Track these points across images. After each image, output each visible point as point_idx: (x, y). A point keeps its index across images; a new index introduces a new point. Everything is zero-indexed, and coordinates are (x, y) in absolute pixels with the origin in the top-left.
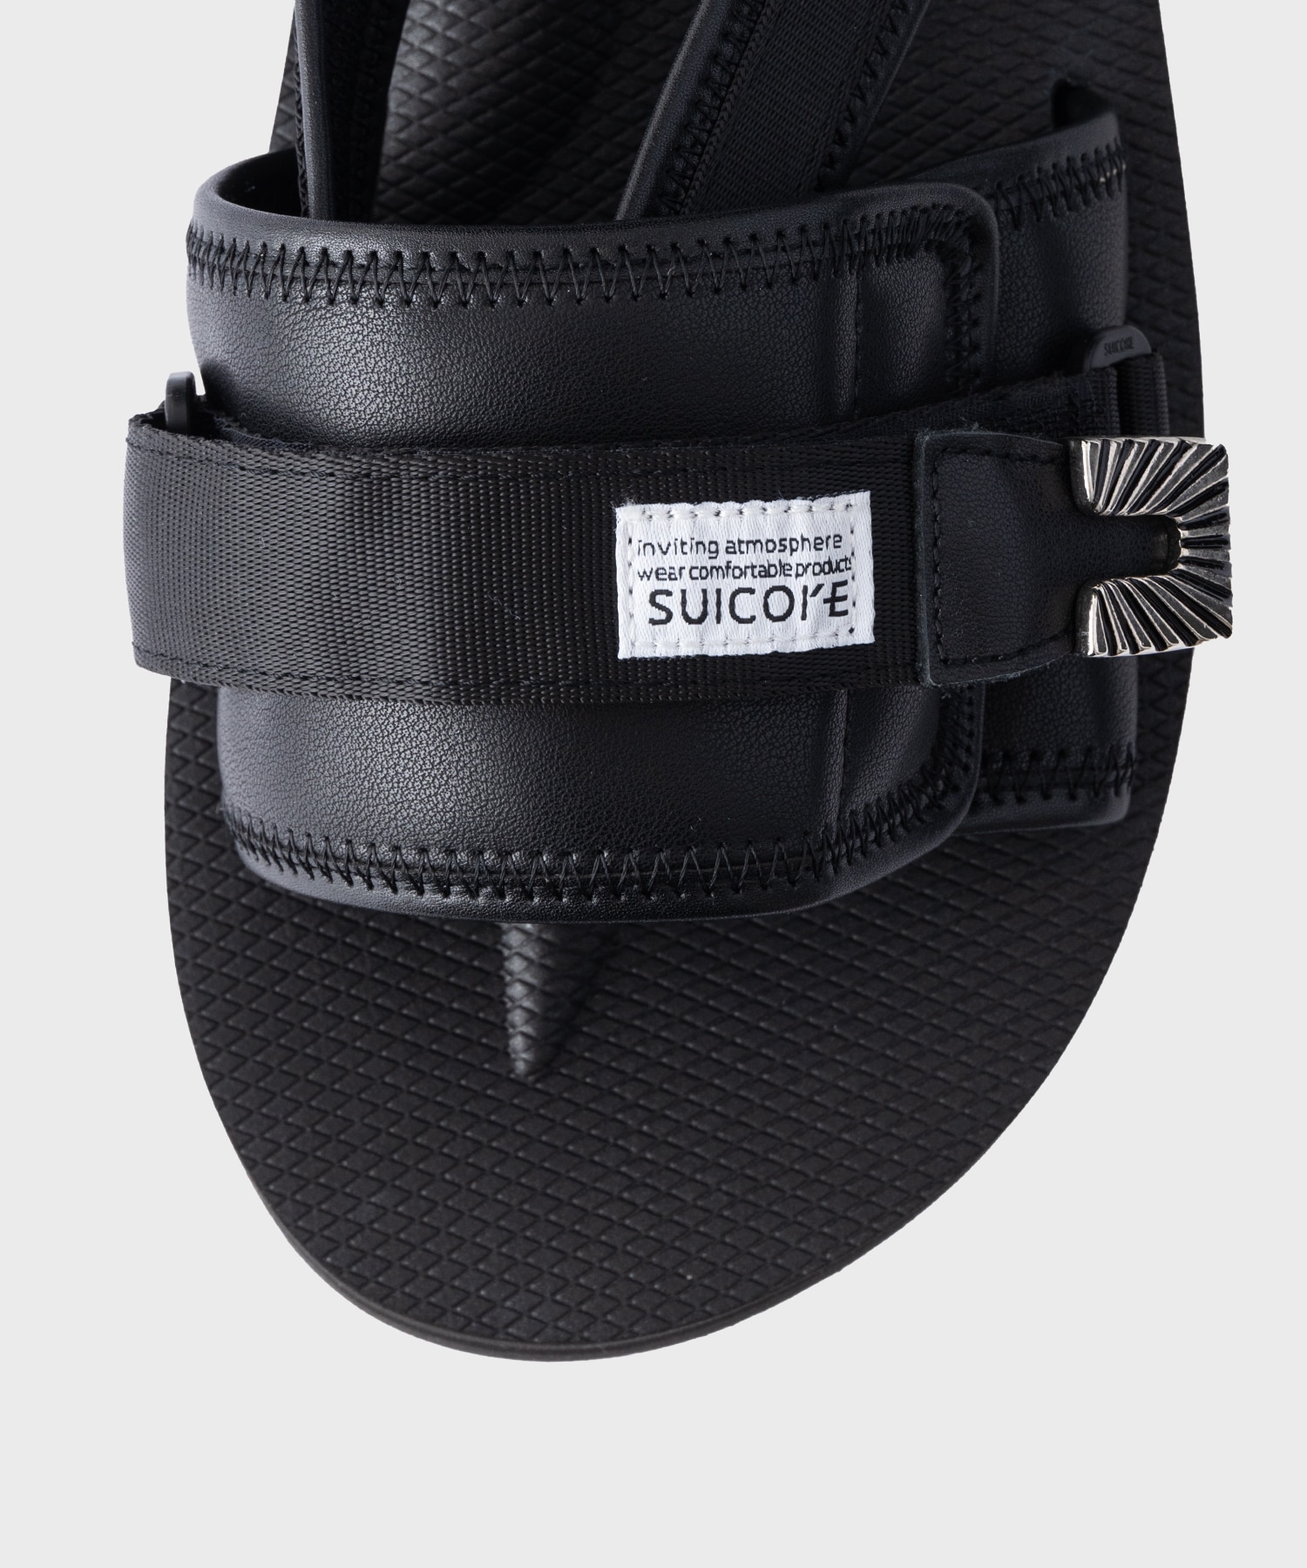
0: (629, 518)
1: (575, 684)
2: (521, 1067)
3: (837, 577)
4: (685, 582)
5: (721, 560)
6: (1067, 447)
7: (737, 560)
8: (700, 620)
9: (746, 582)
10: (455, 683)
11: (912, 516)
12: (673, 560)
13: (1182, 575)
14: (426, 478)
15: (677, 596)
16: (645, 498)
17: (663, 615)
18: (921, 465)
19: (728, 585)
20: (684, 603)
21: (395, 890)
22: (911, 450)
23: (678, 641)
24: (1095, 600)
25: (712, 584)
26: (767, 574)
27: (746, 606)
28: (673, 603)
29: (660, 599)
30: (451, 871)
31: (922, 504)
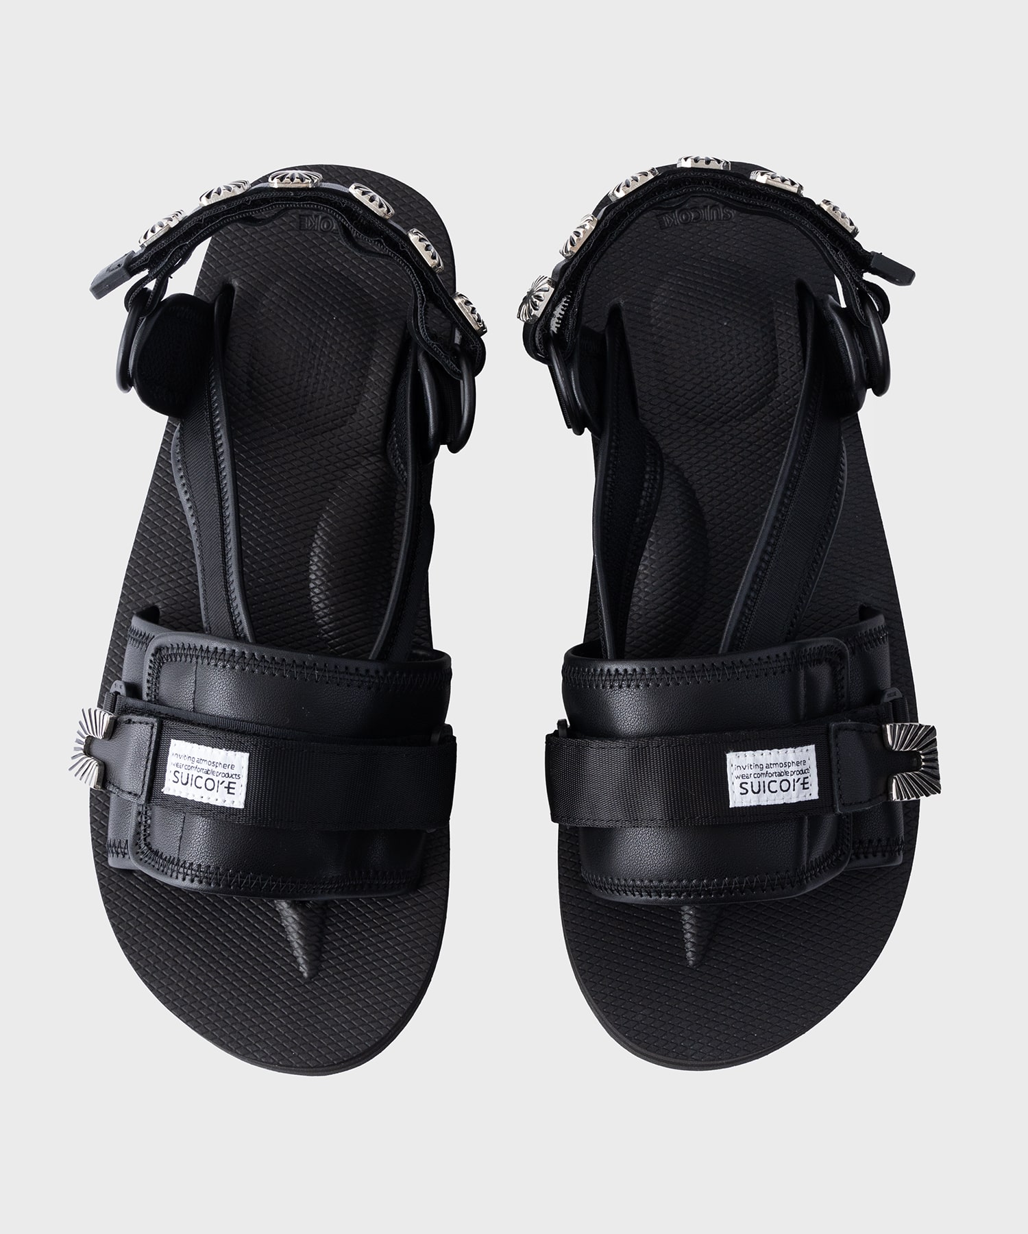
0: (731, 757)
1: (715, 817)
2: (691, 962)
3: (805, 775)
4: (752, 779)
5: (764, 771)
6: (881, 727)
7: (770, 770)
8: (758, 792)
9: (773, 778)
10: (672, 819)
11: (829, 752)
12: (748, 771)
13: (922, 771)
14: (658, 747)
15: (750, 784)
16: (737, 750)
17: (745, 791)
18: (832, 734)
19: (767, 780)
20: (752, 787)
21: (651, 897)
22: (828, 730)
23: (751, 800)
24: (894, 781)
25: (762, 779)
26: (781, 775)
27: (774, 787)
28: (748, 787)
29: (744, 786)
30: (672, 888)
31: (833, 749)
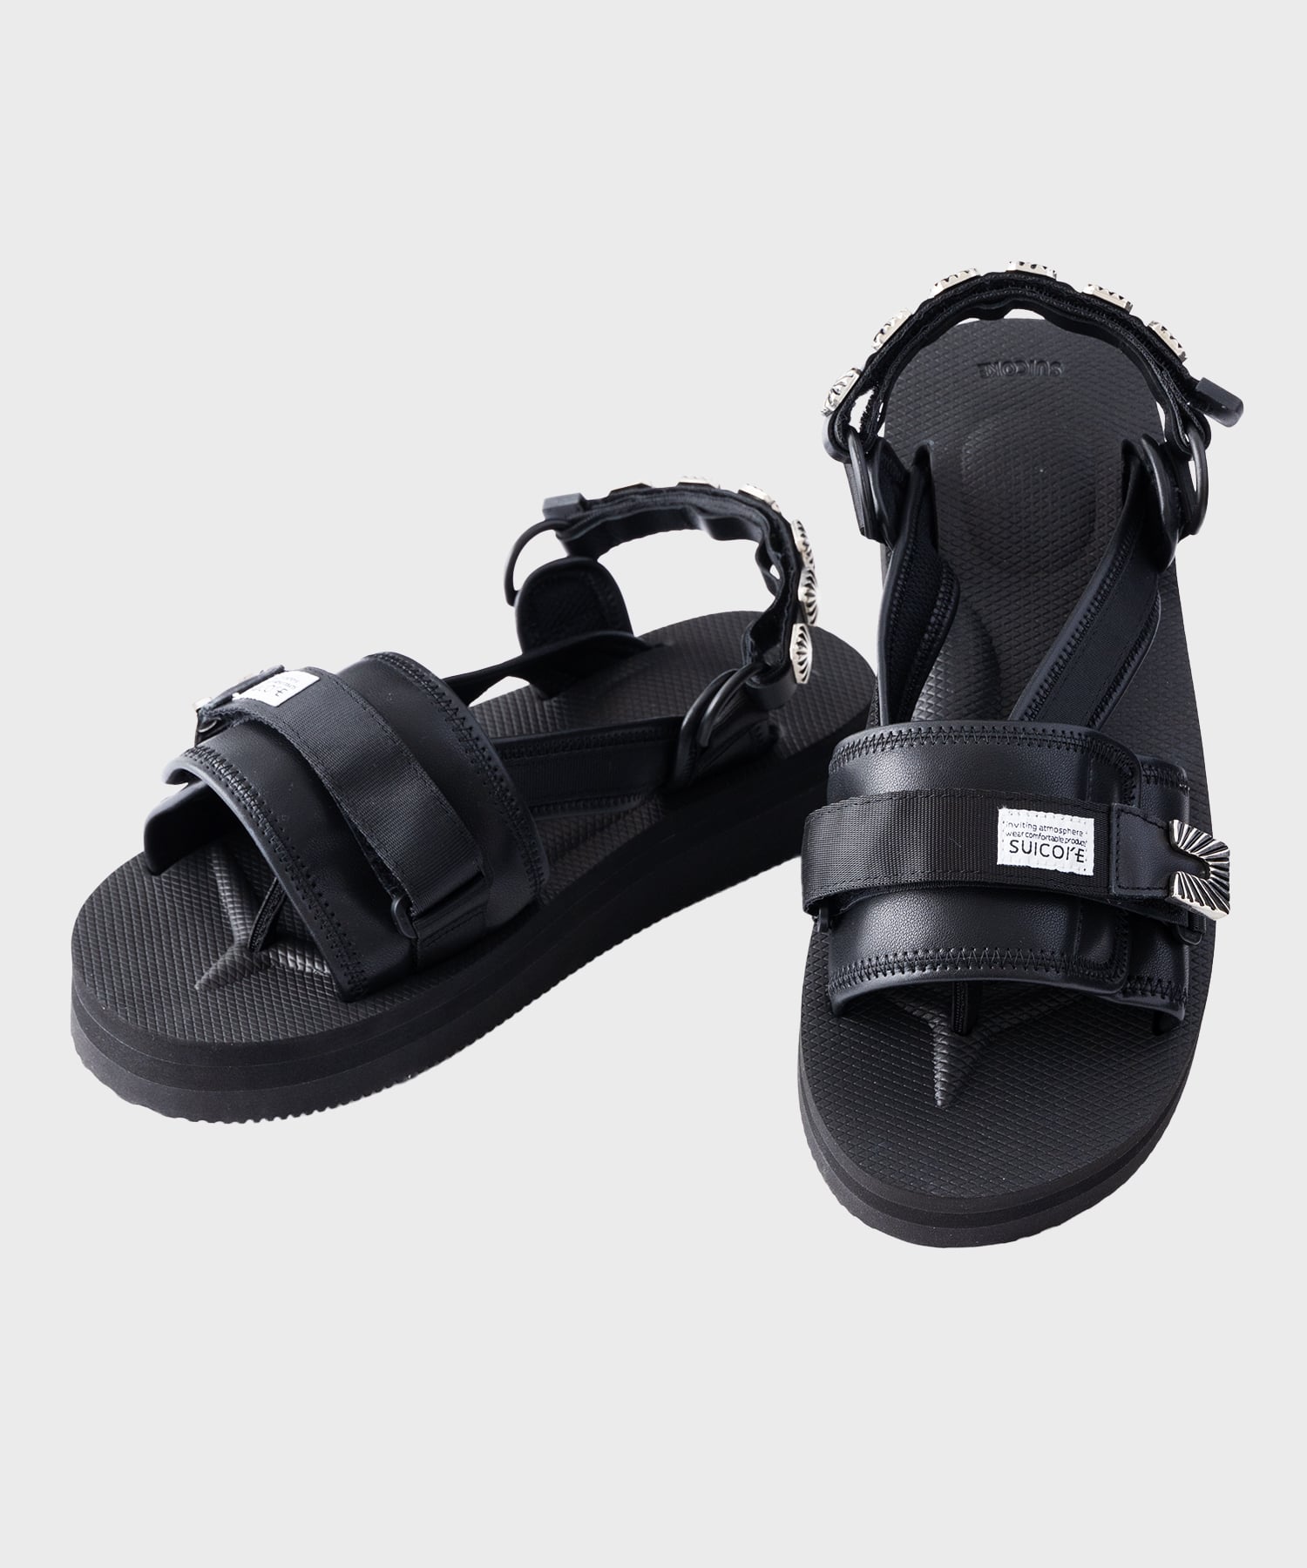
0: (1005, 815)
1: (981, 873)
2: (939, 1103)
3: (1080, 847)
4: (1023, 837)
5: (1038, 832)
6: (1168, 823)
7: (1043, 833)
8: (1029, 853)
9: (1046, 842)
10: (935, 870)
11: (1109, 832)
12: (1019, 829)
13: (1211, 883)
14: (928, 797)
15: (1021, 843)
16: (1010, 807)
17: (1015, 850)
18: (1114, 815)
19: (1040, 842)
20: (1023, 845)
21: (903, 973)
22: (1110, 809)
23: (1020, 860)
24: (1177, 876)
25: (1034, 840)
26: (1054, 840)
27: (1046, 850)
28: (1019, 845)
29: (1014, 843)
30: (927, 959)
31: (1114, 830)
